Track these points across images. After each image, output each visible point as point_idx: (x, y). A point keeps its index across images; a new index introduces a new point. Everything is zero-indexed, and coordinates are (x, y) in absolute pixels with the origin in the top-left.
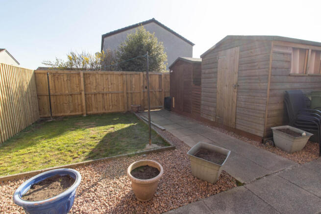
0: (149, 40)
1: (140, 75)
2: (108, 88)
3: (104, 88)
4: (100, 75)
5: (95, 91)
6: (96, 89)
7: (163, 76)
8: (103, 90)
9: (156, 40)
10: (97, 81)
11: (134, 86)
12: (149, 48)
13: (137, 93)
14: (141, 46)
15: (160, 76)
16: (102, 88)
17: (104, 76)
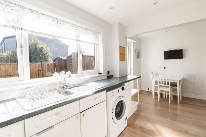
0: (41, 46)
1: (36, 64)
2: (14, 72)
3: (11, 72)
4: (8, 65)
5: (5, 74)
6: (5, 73)
7: (50, 65)
8: (11, 73)
9: (45, 46)
10: (7, 68)
11: (32, 70)
12: (41, 49)
13: (34, 74)
14: (36, 49)
15: (48, 64)
16: (10, 72)
17: (12, 65)
